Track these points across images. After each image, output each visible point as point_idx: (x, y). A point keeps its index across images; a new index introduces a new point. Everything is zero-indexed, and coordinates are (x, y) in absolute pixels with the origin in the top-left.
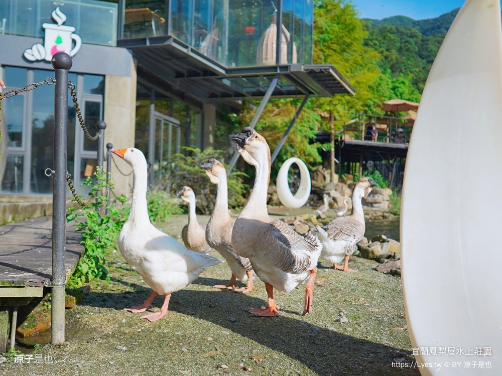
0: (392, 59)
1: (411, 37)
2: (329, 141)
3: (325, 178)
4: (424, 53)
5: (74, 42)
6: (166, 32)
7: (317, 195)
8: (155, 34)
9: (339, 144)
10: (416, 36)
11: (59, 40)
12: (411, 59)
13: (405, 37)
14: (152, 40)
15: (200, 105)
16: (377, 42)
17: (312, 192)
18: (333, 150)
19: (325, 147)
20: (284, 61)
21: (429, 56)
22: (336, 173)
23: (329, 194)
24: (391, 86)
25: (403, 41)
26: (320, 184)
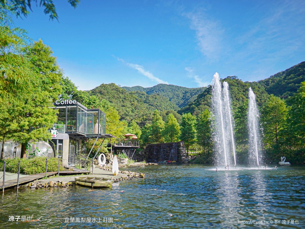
0: (135, 105)
1: (142, 95)
2: (110, 147)
3: (110, 157)
4: (147, 101)
5: (57, 133)
6: (76, 130)
7: (108, 161)
8: (73, 131)
9: (113, 146)
10: (144, 95)
11: (54, 133)
12: (142, 104)
13: (140, 95)
14: (73, 132)
15: (78, 141)
16: (129, 98)
17: (106, 161)
18: (112, 148)
19: (109, 148)
20: (99, 133)
21: (149, 102)
22: (113, 154)
23: (111, 161)
24: (127, 129)
25: (140, 96)
26: (108, 158)
